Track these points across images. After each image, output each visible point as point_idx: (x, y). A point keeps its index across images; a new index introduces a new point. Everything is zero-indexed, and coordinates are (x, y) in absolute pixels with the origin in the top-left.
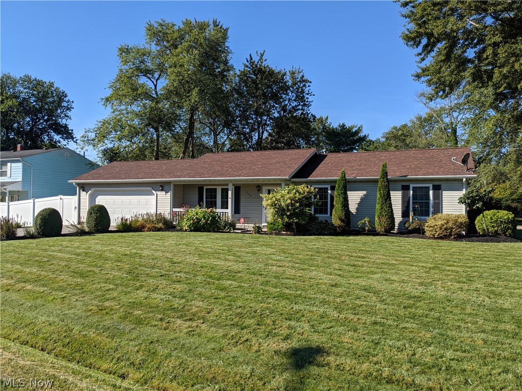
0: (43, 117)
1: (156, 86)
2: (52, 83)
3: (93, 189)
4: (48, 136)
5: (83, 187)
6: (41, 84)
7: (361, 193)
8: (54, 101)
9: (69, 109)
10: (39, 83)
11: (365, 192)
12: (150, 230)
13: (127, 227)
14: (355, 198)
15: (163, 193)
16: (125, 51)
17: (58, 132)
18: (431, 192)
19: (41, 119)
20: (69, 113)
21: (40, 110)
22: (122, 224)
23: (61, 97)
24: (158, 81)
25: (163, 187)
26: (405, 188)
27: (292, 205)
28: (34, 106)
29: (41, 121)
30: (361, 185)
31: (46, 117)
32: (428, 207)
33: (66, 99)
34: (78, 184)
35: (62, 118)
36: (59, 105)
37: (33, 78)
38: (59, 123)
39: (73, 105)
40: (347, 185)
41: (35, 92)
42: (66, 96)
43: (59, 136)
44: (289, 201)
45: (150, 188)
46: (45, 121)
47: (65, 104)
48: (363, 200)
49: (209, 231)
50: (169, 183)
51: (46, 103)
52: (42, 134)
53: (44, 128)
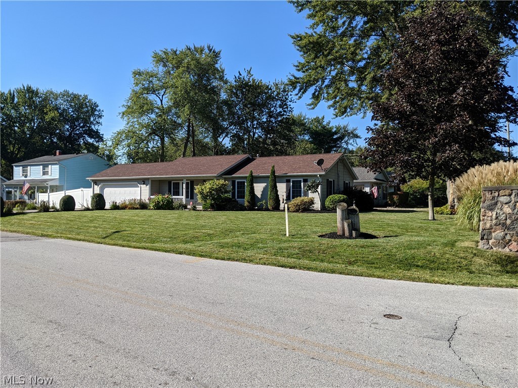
0: (80, 124)
1: (161, 101)
2: (86, 96)
3: (102, 184)
4: (83, 140)
5: (96, 182)
6: (77, 97)
7: (264, 185)
8: (88, 111)
9: (100, 117)
10: (76, 97)
11: (266, 184)
12: (130, 209)
13: (115, 207)
14: (259, 188)
15: (145, 185)
16: (138, 73)
17: (91, 137)
18: (302, 184)
19: (77, 126)
20: (100, 120)
21: (77, 119)
22: (113, 205)
23: (94, 108)
24: (164, 97)
25: (144, 181)
26: (288, 181)
27: (211, 192)
28: (72, 115)
29: (78, 128)
30: (262, 179)
31: (82, 125)
32: (301, 193)
33: (98, 109)
34: (93, 180)
35: (94, 125)
36: (93, 114)
37: (70, 92)
38: (92, 129)
39: (103, 114)
40: (253, 179)
41: (73, 104)
42: (97, 106)
43: (93, 140)
44: (208, 190)
45: (137, 183)
46: (81, 127)
47: (97, 113)
48: (265, 189)
49: (166, 209)
50: (148, 179)
51: (82, 113)
52: (79, 138)
53: (80, 133)
